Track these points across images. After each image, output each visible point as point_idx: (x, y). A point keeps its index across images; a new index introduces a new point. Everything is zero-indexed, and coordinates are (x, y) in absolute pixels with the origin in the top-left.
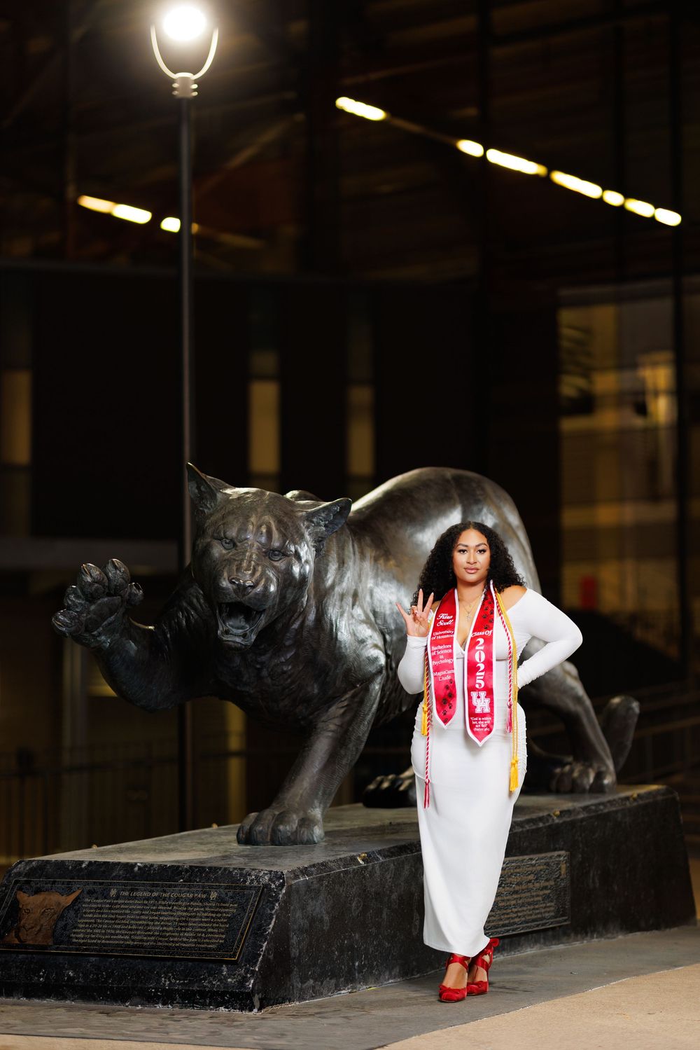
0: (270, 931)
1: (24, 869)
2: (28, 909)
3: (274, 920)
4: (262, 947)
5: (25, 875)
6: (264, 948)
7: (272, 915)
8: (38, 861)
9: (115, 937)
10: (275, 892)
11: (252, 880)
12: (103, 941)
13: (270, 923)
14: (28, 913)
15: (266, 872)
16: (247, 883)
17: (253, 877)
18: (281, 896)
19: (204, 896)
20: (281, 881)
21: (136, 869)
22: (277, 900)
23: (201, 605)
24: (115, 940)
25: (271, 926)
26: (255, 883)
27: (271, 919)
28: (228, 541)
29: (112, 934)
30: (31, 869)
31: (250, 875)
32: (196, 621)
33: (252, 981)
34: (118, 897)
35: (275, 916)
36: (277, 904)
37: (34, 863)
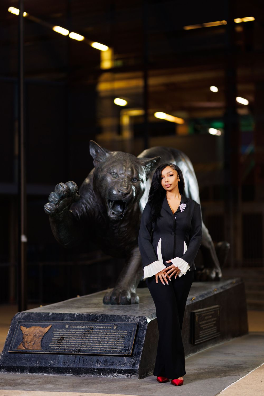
0: (143, 342)
1: (21, 316)
2: (27, 334)
3: (145, 338)
5: (22, 319)
6: (142, 350)
7: (143, 335)
8: (28, 313)
10: (143, 326)
11: (132, 321)
12: (66, 348)
13: (143, 339)
14: (27, 336)
15: (137, 317)
16: (129, 322)
17: (132, 319)
18: (146, 327)
19: (111, 328)
20: (145, 321)
21: (75, 316)
22: (145, 329)
23: (92, 202)
24: (71, 347)
25: (144, 340)
26: (133, 322)
28: (114, 174)
29: (69, 345)
30: (24, 317)
31: (130, 318)
32: (90, 208)
33: (139, 364)
34: (69, 328)
35: (145, 336)
36: (145, 331)
37: (26, 314)
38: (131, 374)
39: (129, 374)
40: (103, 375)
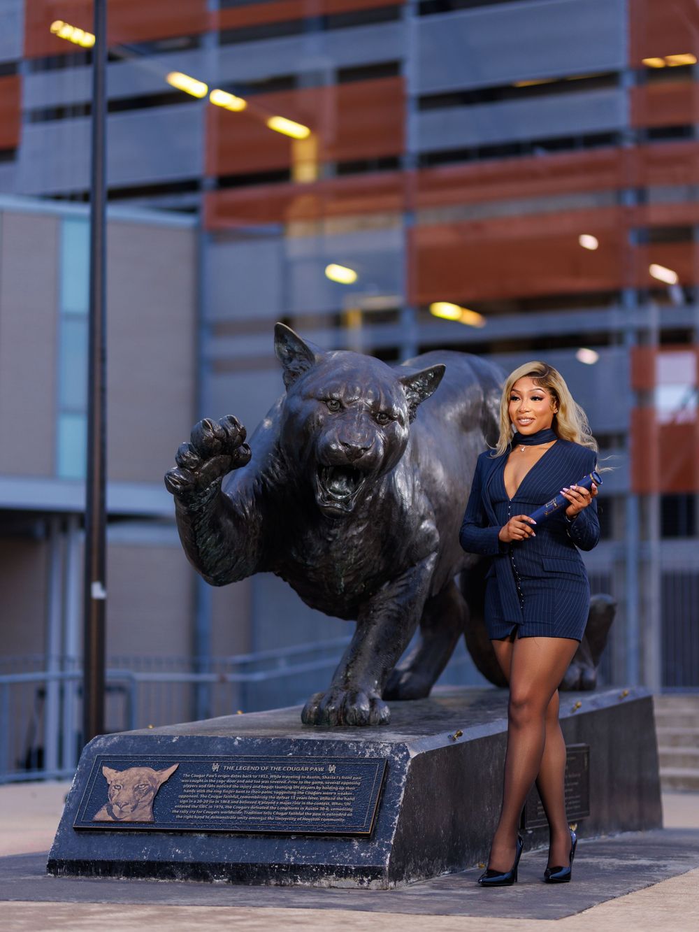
0: (400, 803)
1: (105, 745)
2: (118, 786)
3: (403, 793)
4: (394, 820)
5: (107, 750)
6: (396, 822)
7: (400, 788)
8: (120, 736)
9: (225, 812)
10: (399, 765)
11: (372, 753)
12: (212, 817)
13: (399, 796)
14: (119, 790)
15: (386, 745)
16: (367, 756)
17: (373, 750)
18: (407, 768)
19: (322, 769)
20: (405, 753)
21: (236, 743)
22: (404, 773)
24: (225, 815)
25: (401, 798)
26: (375, 756)
27: (401, 791)
28: (334, 402)
29: (221, 810)
30: (111, 745)
31: (368, 747)
33: (389, 855)
34: (221, 771)
35: (403, 789)
36: (404, 777)
37: (115, 738)
38: (370, 878)
39: (365, 879)
40: (301, 880)
